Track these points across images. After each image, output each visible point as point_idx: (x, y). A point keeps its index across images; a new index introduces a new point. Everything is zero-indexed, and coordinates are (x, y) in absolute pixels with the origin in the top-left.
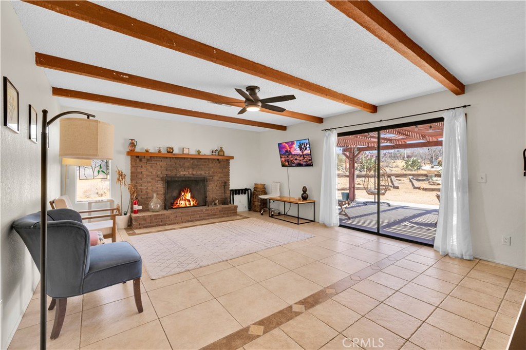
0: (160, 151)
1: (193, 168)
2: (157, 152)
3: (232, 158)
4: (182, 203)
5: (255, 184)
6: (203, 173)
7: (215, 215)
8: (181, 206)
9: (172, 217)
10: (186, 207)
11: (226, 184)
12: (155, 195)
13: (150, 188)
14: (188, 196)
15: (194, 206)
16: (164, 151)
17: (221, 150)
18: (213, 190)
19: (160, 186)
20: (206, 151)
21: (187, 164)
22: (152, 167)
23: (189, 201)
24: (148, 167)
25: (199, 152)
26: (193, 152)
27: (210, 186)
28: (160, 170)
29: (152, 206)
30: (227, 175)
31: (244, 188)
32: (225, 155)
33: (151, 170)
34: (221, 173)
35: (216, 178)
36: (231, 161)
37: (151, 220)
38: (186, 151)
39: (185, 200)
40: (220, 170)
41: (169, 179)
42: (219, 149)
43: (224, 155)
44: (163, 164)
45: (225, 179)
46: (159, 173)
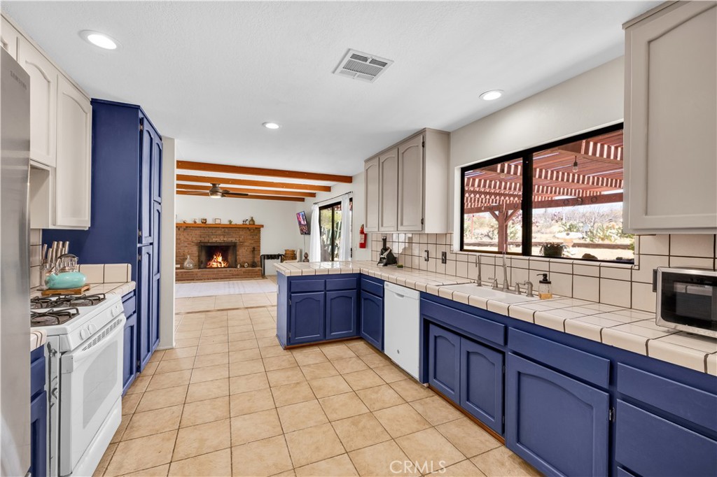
0: (195, 222)
1: (224, 236)
2: (193, 222)
3: (262, 226)
4: (215, 265)
5: (286, 251)
6: (233, 240)
7: (238, 275)
8: (213, 266)
9: (199, 274)
10: (218, 268)
11: (255, 249)
12: (188, 257)
13: (186, 251)
14: (220, 259)
15: (224, 267)
16: (199, 222)
17: (252, 220)
18: (243, 254)
19: (195, 250)
20: (238, 221)
21: (219, 232)
22: (188, 235)
23: (220, 263)
24: (185, 234)
25: (230, 222)
26: (225, 222)
27: (240, 251)
28: (195, 236)
29: (186, 264)
30: (258, 241)
31: (276, 253)
32: (256, 223)
33: (187, 237)
34: (251, 239)
35: (246, 244)
36: (262, 229)
37: (182, 275)
38: (218, 222)
39: (217, 262)
40: (250, 237)
41: (202, 244)
42: (249, 219)
43: (254, 224)
44: (198, 232)
45: (254, 245)
46: (194, 239)
